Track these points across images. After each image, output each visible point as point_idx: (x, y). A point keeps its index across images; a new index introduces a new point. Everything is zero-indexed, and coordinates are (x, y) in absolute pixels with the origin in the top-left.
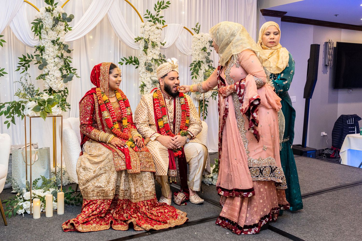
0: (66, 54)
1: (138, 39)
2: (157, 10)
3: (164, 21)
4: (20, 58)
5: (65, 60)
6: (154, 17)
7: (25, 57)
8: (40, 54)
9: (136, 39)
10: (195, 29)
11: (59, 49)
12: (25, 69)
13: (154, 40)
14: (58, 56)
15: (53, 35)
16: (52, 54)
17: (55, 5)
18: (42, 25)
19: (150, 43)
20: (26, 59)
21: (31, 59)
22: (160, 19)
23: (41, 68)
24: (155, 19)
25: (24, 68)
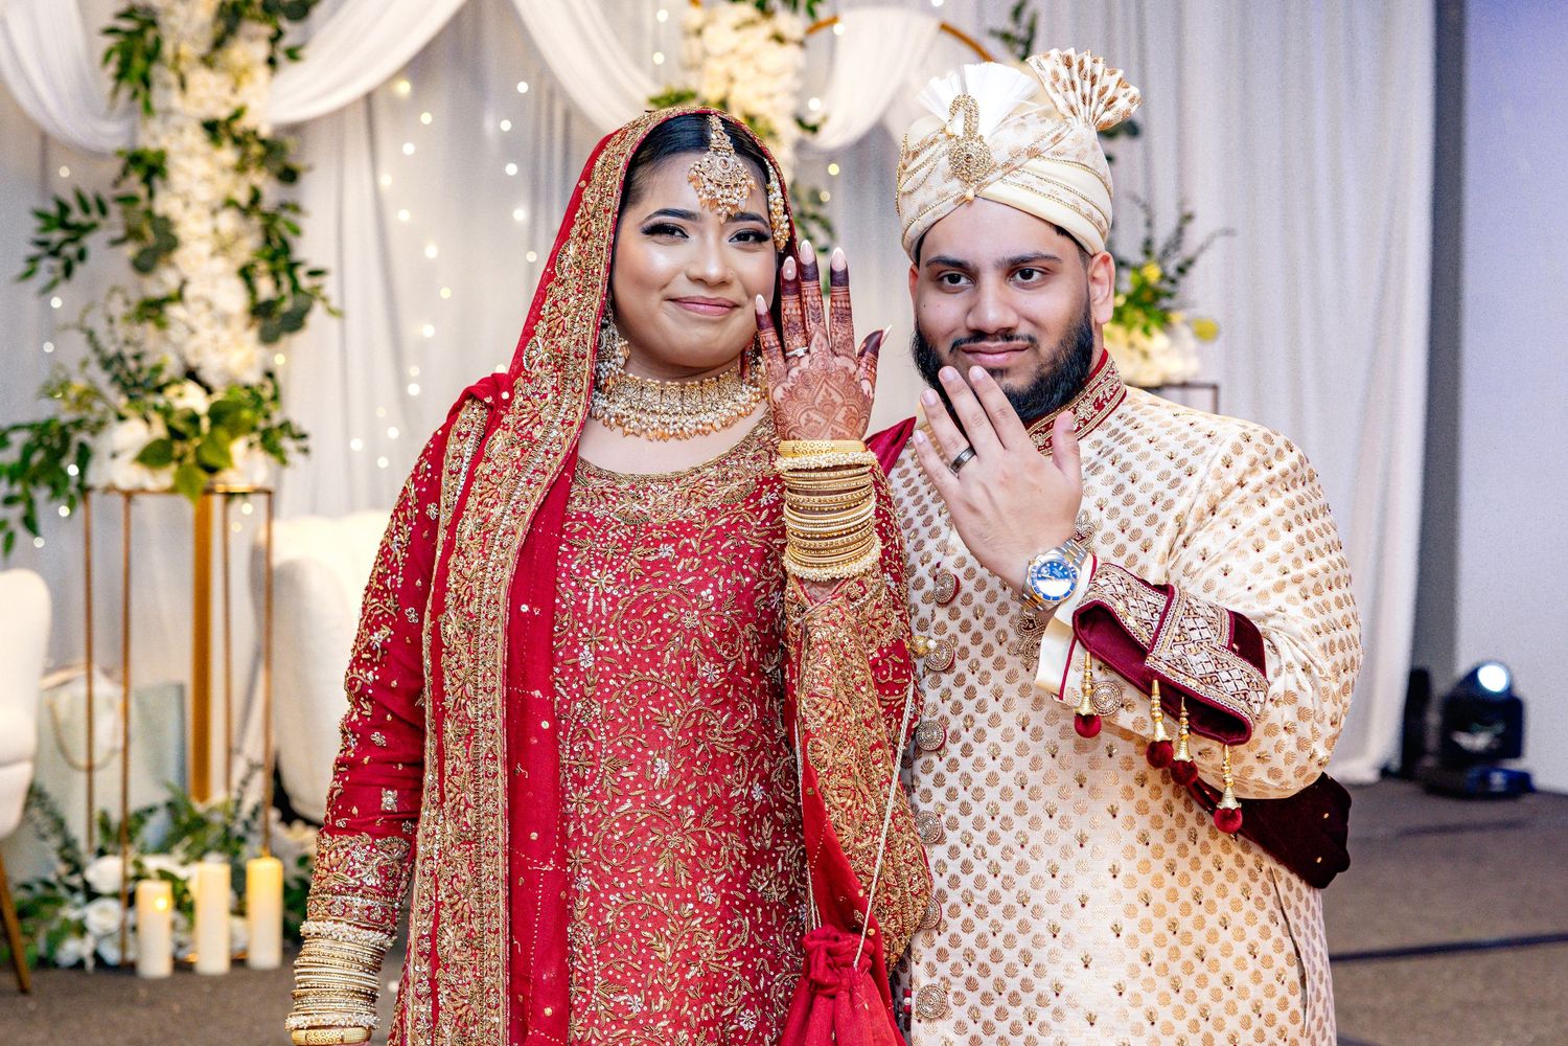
0: (272, 193)
4: (41, 215)
5: (270, 219)
7: (64, 208)
8: (142, 191)
11: (241, 168)
12: (60, 273)
14: (230, 203)
15: (209, 94)
16: (204, 194)
18: (158, 42)
20: (71, 219)
21: (95, 216)
23: (144, 265)
25: (57, 263)
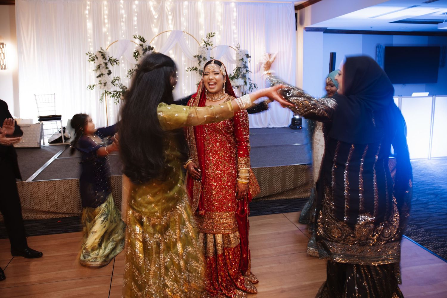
1: (195, 56)
2: (208, 38)
3: (212, 44)
4: (128, 71)
6: (206, 42)
7: (130, 70)
9: (194, 56)
10: (237, 47)
13: (205, 56)
17: (146, 41)
18: (138, 53)
19: (202, 58)
20: (131, 71)
21: (134, 71)
22: (210, 43)
24: (207, 43)
